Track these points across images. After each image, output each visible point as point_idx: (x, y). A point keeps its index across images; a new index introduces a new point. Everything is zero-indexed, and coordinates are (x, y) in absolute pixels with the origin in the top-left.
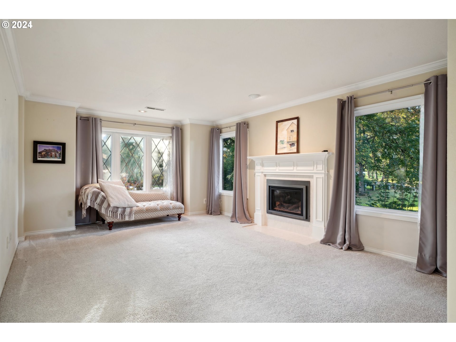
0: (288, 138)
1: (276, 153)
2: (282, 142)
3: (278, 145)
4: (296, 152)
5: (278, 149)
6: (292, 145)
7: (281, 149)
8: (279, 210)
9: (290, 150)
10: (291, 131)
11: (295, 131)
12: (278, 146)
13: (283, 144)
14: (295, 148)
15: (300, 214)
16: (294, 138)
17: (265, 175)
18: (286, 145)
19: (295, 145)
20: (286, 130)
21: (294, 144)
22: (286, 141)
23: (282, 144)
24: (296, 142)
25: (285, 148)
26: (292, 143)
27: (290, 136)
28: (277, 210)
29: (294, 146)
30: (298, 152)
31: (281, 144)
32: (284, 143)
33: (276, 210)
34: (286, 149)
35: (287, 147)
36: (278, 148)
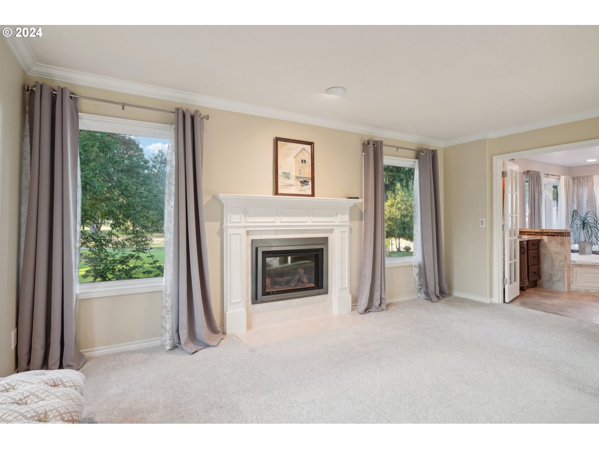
0: (298, 172)
1: (276, 193)
2: (287, 175)
3: (279, 179)
4: (311, 194)
5: (279, 186)
6: (304, 182)
7: (285, 186)
8: (276, 291)
9: (302, 191)
10: (302, 160)
11: (308, 163)
12: (279, 181)
13: (288, 178)
14: (309, 189)
15: (313, 287)
16: (307, 173)
17: (248, 233)
18: (292, 181)
19: (309, 184)
20: (294, 157)
21: (306, 181)
22: (293, 174)
23: (286, 179)
24: (311, 179)
25: (292, 185)
26: (303, 180)
27: (300, 169)
28: (273, 292)
29: (307, 185)
30: (313, 195)
31: (284, 177)
32: (290, 178)
33: (271, 293)
34: (294, 188)
35: (296, 185)
36: (279, 184)
